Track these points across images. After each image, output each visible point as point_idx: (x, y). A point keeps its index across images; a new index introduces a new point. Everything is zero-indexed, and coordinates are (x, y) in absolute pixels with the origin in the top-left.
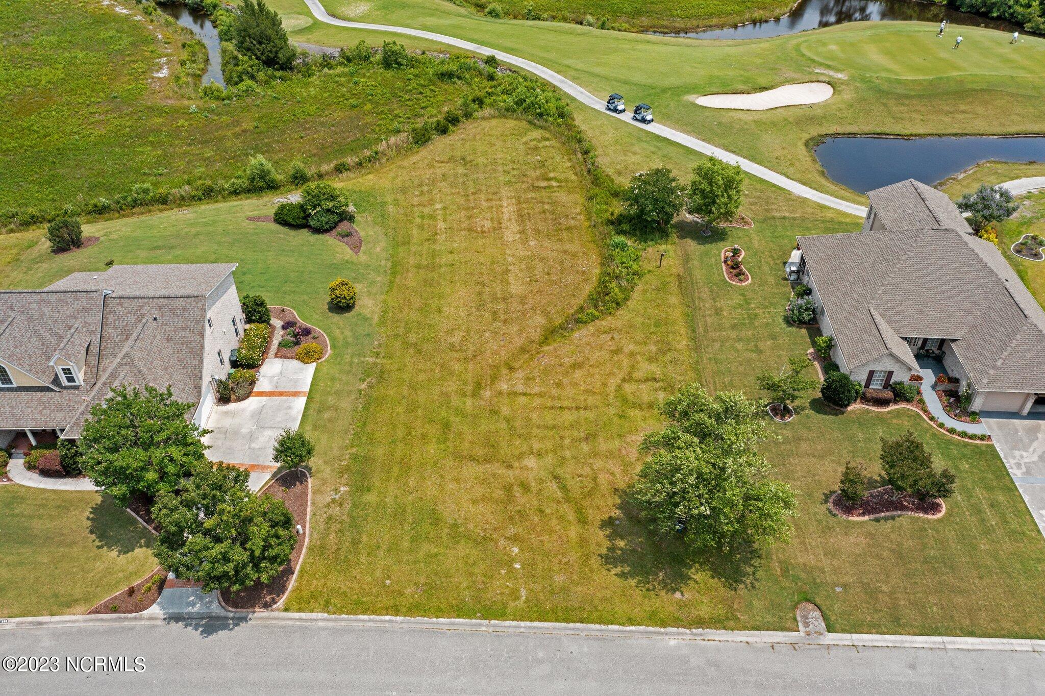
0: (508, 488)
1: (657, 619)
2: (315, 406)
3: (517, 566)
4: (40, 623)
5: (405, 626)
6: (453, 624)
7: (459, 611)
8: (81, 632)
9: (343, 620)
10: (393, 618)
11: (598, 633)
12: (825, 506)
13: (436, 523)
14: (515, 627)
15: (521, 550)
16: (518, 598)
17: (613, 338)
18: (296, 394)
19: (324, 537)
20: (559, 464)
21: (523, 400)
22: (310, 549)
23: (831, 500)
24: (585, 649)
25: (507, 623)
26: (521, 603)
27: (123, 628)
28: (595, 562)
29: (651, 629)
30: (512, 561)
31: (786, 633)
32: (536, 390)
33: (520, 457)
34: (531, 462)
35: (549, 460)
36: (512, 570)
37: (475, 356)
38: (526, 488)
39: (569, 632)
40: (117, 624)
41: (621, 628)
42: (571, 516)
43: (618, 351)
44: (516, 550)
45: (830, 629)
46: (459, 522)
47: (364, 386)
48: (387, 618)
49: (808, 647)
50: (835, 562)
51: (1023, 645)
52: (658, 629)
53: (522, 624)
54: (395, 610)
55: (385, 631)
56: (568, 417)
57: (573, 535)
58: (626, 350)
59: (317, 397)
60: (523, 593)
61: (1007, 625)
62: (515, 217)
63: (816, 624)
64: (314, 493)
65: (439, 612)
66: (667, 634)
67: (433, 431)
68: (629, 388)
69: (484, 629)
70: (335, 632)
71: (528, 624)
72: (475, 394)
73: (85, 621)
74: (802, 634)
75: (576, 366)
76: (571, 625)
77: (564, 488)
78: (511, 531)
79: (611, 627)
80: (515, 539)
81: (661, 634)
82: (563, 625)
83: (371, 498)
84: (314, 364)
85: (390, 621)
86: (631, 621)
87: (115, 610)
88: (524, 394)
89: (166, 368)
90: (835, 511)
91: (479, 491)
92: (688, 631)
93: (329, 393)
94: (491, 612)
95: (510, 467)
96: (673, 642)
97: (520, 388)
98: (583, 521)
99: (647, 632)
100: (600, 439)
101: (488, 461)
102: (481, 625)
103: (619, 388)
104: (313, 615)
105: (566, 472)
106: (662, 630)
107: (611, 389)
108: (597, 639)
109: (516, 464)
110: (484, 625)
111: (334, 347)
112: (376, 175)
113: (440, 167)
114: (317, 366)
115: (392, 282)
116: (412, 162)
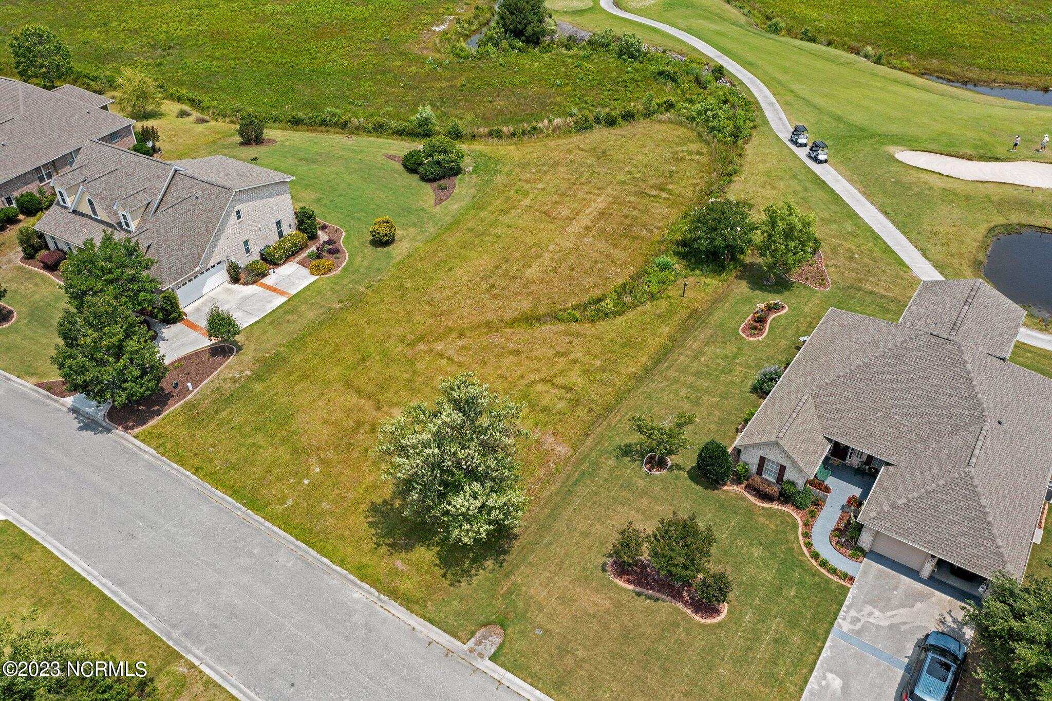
0: (359, 424)
1: (362, 573)
2: (287, 308)
3: (306, 482)
4: (9, 379)
5: (193, 484)
7: (235, 492)
8: (23, 395)
9: (162, 461)
10: (191, 475)
11: (311, 559)
12: (605, 559)
13: (284, 424)
14: (260, 523)
15: (321, 472)
16: (282, 504)
17: (571, 342)
18: (282, 293)
19: (202, 399)
21: (443, 362)
22: (186, 403)
23: (616, 558)
24: (290, 565)
25: (258, 518)
26: (280, 509)
27: (44, 403)
28: (364, 506)
29: (351, 577)
30: (307, 476)
31: (452, 639)
32: (462, 359)
33: (394, 405)
36: (300, 482)
37: (442, 314)
39: (291, 546)
40: (41, 399)
41: (331, 564)
43: (562, 354)
44: (317, 470)
45: (493, 658)
46: (300, 431)
47: (337, 306)
48: (188, 473)
49: (460, 660)
50: (560, 608)
52: (356, 580)
53: (267, 523)
54: (197, 470)
55: (176, 481)
58: (572, 356)
59: (296, 301)
60: (290, 502)
62: (596, 213)
63: (488, 647)
64: (226, 367)
65: (221, 485)
66: (360, 587)
67: (352, 358)
68: (540, 387)
69: (239, 513)
70: (150, 466)
71: (270, 525)
72: (412, 344)
73: (31, 389)
74: (466, 647)
75: (515, 352)
76: (298, 543)
78: (330, 455)
79: (324, 559)
80: (323, 462)
81: (355, 584)
82: (292, 539)
83: (259, 387)
84: (317, 277)
85: (187, 476)
86: (342, 563)
87: (49, 390)
88: (449, 358)
89: (182, 236)
90: (608, 568)
91: (337, 416)
92: (377, 594)
93: (306, 303)
94: (254, 503)
95: (379, 408)
96: (356, 596)
97: (451, 353)
99: (345, 577)
101: (368, 397)
102: (239, 509)
103: (532, 384)
104: (147, 448)
106: (359, 582)
107: (524, 382)
108: (306, 562)
109: (385, 409)
110: (241, 511)
111: (345, 269)
112: (518, 147)
113: (576, 154)
114: (318, 279)
115: (439, 236)
116: (559, 144)
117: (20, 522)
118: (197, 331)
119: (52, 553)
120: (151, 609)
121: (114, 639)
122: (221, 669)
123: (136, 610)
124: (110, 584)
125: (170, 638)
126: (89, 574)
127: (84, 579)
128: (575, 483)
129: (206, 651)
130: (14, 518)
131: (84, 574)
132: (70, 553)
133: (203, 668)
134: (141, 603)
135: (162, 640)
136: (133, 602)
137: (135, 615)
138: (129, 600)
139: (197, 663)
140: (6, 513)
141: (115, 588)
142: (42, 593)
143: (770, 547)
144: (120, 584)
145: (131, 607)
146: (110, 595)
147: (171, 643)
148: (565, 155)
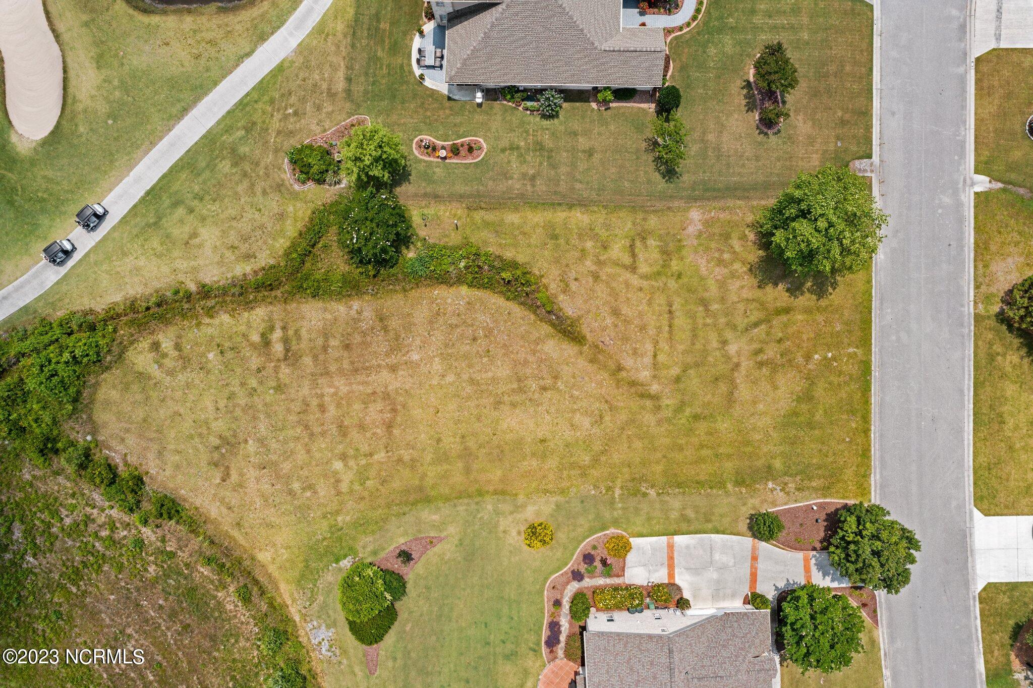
0: (761, 364)
2: (684, 526)
3: (830, 355)
4: (885, 654)
5: (877, 424)
6: (875, 394)
7: (866, 390)
8: (890, 625)
9: (875, 464)
10: (872, 432)
11: (878, 302)
12: (771, 136)
13: (796, 414)
14: (875, 354)
15: (816, 353)
16: (855, 353)
17: (576, 279)
18: (671, 547)
19: (815, 489)
20: (734, 327)
21: (661, 358)
22: (825, 497)
23: (766, 130)
24: (889, 310)
25: (873, 359)
26: (859, 352)
28: (823, 303)
29: (874, 269)
30: (825, 358)
31: (873, 185)
32: (649, 347)
33: (728, 358)
34: (732, 349)
35: (729, 335)
36: (834, 359)
37: (606, 402)
38: (760, 351)
39: (877, 321)
40: (884, 606)
41: (874, 288)
42: (784, 318)
43: (596, 277)
44: (816, 356)
45: (870, 156)
46: (795, 397)
47: (652, 493)
48: (872, 435)
49: (881, 173)
50: (819, 140)
51: (877, 42)
52: (873, 265)
53: (873, 350)
54: (866, 431)
55: (881, 436)
56: (681, 321)
57: (800, 317)
58: (594, 268)
59: (672, 528)
60: (851, 350)
61: (864, 46)
62: (360, 378)
63: (864, 164)
64: (776, 506)
65: (867, 402)
67: (702, 427)
68: (644, 269)
69: (877, 374)
70: (883, 466)
71: (873, 346)
72: (655, 398)
73: (882, 627)
74: (873, 175)
75: (616, 312)
76: (873, 319)
77: (756, 325)
78: (800, 360)
79: (873, 294)
80: (808, 358)
81: (876, 263)
82: (873, 324)
83: (778, 464)
84: (631, 540)
85: (874, 434)
86: (869, 282)
87: (875, 611)
88: (655, 356)
90: (775, 130)
91: (765, 386)
93: (668, 518)
94: (866, 371)
95: (738, 365)
97: (648, 360)
98: (787, 310)
99: (876, 272)
100: (706, 295)
101: (732, 381)
102: (875, 376)
103: (645, 277)
104: (873, 483)
105: (741, 322)
107: (645, 284)
108: (882, 304)
109: (735, 360)
110: (875, 373)
111: (604, 528)
112: (261, 550)
113: (241, 475)
114: (634, 537)
115: (496, 492)
116: (224, 511)
117: (970, 496)
118: (756, 569)
119: (974, 452)
120: (963, 359)
121: (992, 358)
122: (966, 288)
123: (969, 367)
124: (966, 398)
125: (970, 331)
126: (969, 416)
127: (974, 415)
128: (719, 190)
129: (963, 306)
130: (970, 503)
131: (972, 418)
132: (966, 442)
133: (972, 298)
134: (963, 368)
135: (975, 334)
136: (966, 372)
137: (972, 363)
138: (967, 376)
139: (972, 303)
140: (971, 512)
141: (966, 392)
142: (996, 427)
143: (705, 46)
144: (961, 392)
145: (969, 371)
146: (972, 389)
147: (972, 328)
148: (252, 485)
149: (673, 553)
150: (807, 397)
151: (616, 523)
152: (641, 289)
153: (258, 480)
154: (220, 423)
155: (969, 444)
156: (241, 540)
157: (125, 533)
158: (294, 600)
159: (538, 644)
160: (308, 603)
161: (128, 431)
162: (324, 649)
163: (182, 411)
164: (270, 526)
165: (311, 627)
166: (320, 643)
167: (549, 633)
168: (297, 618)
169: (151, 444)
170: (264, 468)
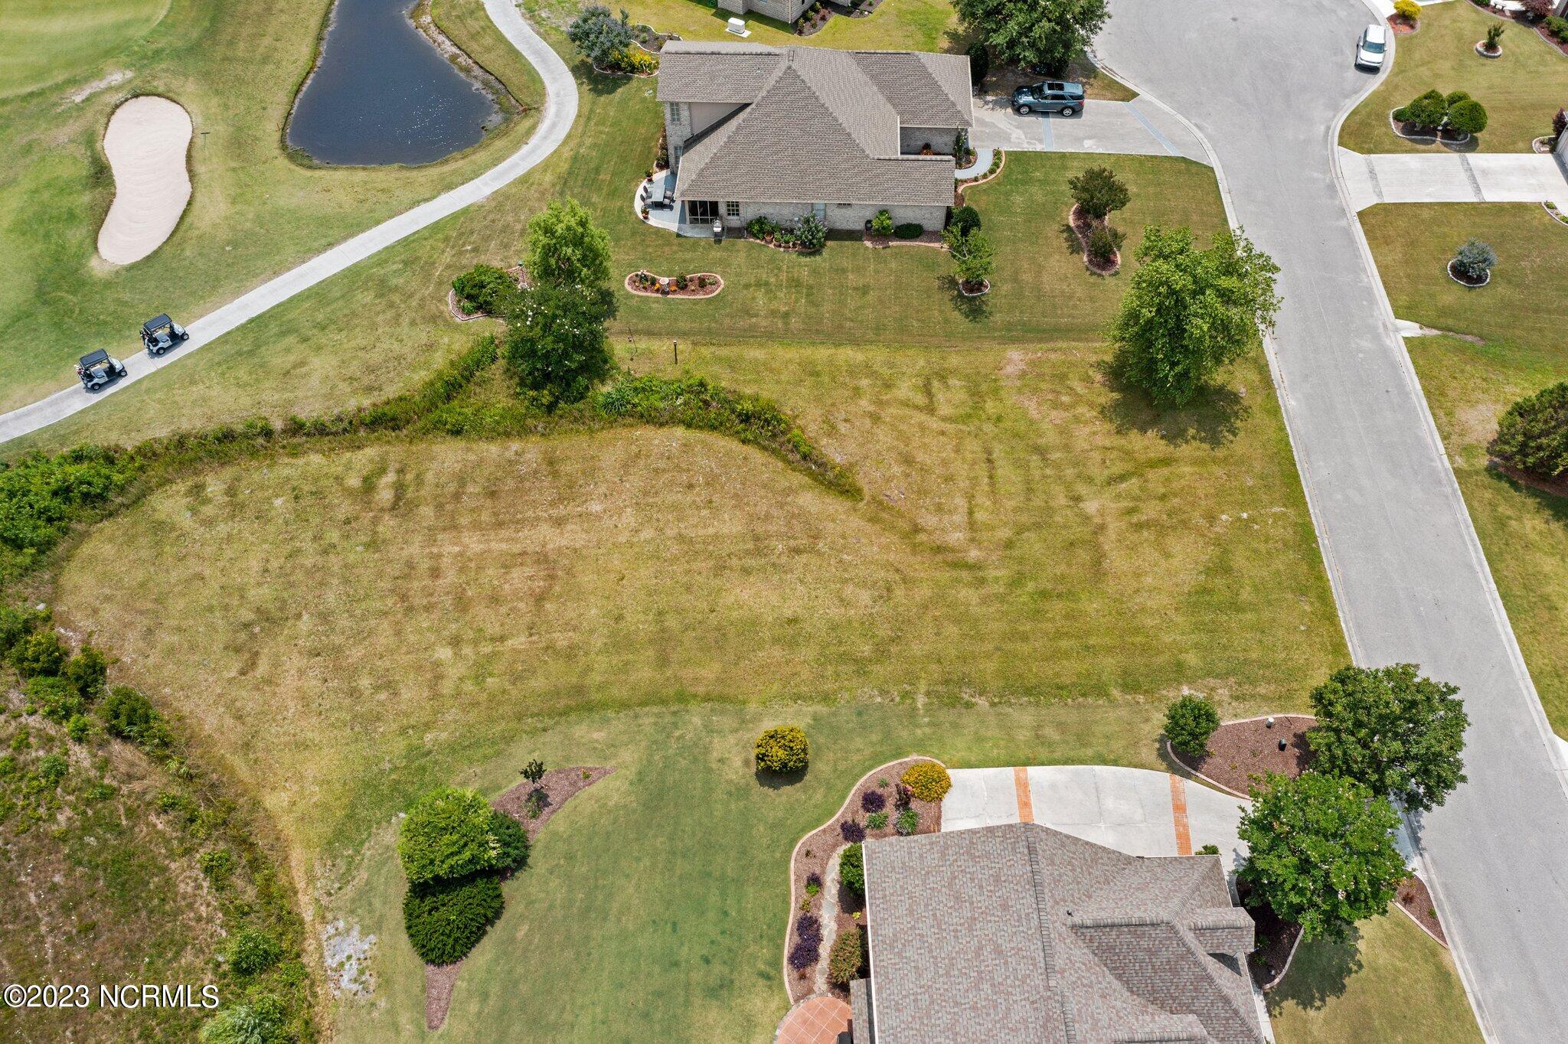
0: (1139, 527)
1: (1274, 411)
2: (1043, 753)
3: (1245, 515)
4: (1479, 1005)
5: (1346, 609)
6: (1330, 567)
7: (1314, 561)
8: (1471, 946)
10: (1342, 619)
11: (1302, 453)
12: (1106, 277)
13: (1205, 591)
14: (1316, 516)
15: (1223, 512)
16: (1284, 514)
17: (846, 421)
18: (1023, 786)
19: (1265, 698)
20: (1090, 480)
21: (980, 516)
22: (1286, 710)
23: (1099, 272)
24: (1322, 464)
25: (1315, 522)
26: (1291, 512)
27: (1448, 897)
28: (1220, 453)
30: (1239, 520)
32: (961, 502)
33: (1086, 519)
34: (1091, 507)
35: (1082, 489)
36: (1252, 520)
38: (1131, 511)
39: (1308, 476)
40: (1447, 907)
41: (1291, 436)
42: (1165, 471)
43: (876, 419)
44: (1224, 517)
46: (1201, 569)
47: (982, 702)
48: (1343, 625)
51: (1226, 199)
52: (1283, 411)
53: (1311, 511)
54: (1331, 617)
55: (1358, 626)
56: (1005, 470)
57: (1187, 469)
58: (872, 408)
59: (1021, 755)
60: (1276, 509)
61: (1211, 199)
65: (1320, 577)
66: (1285, 406)
67: (1057, 607)
68: (945, 410)
69: (1326, 542)
71: (1310, 506)
73: (1456, 947)
75: (908, 460)
76: (1300, 473)
77: (1122, 478)
78: (1199, 521)
79: (1292, 444)
80: (1211, 518)
81: (1286, 411)
82: (1302, 479)
84: (950, 772)
85: (1346, 622)
86: (1282, 429)
87: (1432, 914)
88: (971, 513)
90: (1112, 271)
91: (1150, 554)
93: (1011, 739)
94: (1308, 535)
95: (1102, 527)
96: (1293, 403)
97: (960, 518)
98: (1166, 462)
100: (1042, 441)
101: (1097, 547)
103: (944, 419)
105: (1100, 474)
106: (1283, 408)
107: (950, 427)
108: (1308, 455)
109: (1097, 520)
110: (1324, 542)
112: (273, 789)
113: (276, 664)
114: (954, 767)
115: (707, 698)
116: (229, 721)
117: (1540, 718)
118: (1185, 826)
119: (1522, 650)
120: (1457, 524)
121: (1502, 523)
122: (1429, 440)
123: (1470, 535)
124: (1480, 575)
125: (1454, 490)
126: (1494, 600)
127: (1503, 597)
128: (1044, 331)
129: (1432, 460)
130: (1545, 730)
131: (1500, 603)
132: (1503, 637)
133: (1442, 450)
134: (1462, 536)
135: (1463, 493)
136: (1469, 543)
137: (1472, 529)
138: (1471, 548)
139: (1445, 457)
140: (1553, 744)
141: (1478, 569)
142: (1546, 615)
144: (1470, 567)
145: (1472, 540)
146: (1486, 563)
147: (1456, 485)
148: (289, 682)
149: (1027, 796)
150: (1222, 568)
151: (920, 746)
152: (943, 433)
153: (301, 673)
154: (265, 590)
155: (1509, 640)
156: (243, 772)
157: (41, 753)
158: (311, 879)
159: (776, 963)
160: (337, 885)
161: (108, 599)
162: (346, 978)
163: (207, 573)
164: (303, 746)
165: (332, 931)
166: (342, 964)
167: (797, 939)
168: (308, 915)
169: (139, 618)
170: (318, 655)
